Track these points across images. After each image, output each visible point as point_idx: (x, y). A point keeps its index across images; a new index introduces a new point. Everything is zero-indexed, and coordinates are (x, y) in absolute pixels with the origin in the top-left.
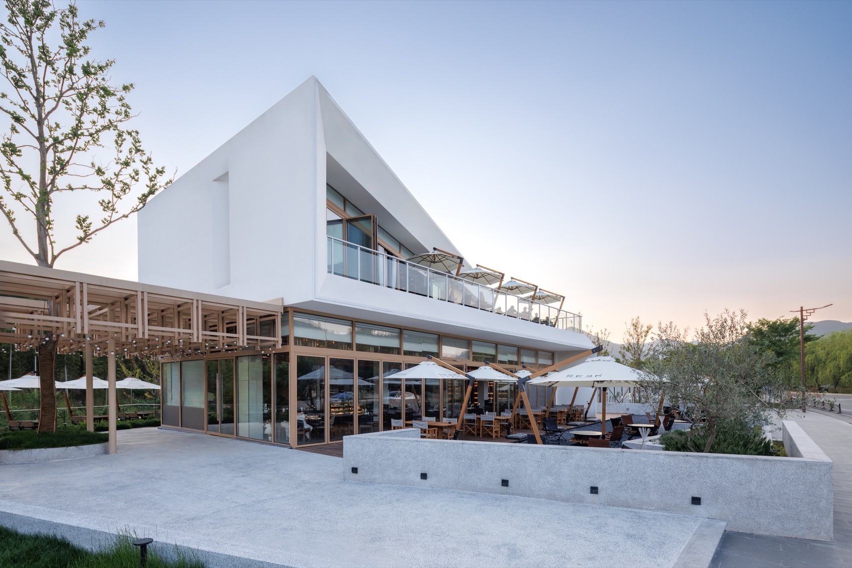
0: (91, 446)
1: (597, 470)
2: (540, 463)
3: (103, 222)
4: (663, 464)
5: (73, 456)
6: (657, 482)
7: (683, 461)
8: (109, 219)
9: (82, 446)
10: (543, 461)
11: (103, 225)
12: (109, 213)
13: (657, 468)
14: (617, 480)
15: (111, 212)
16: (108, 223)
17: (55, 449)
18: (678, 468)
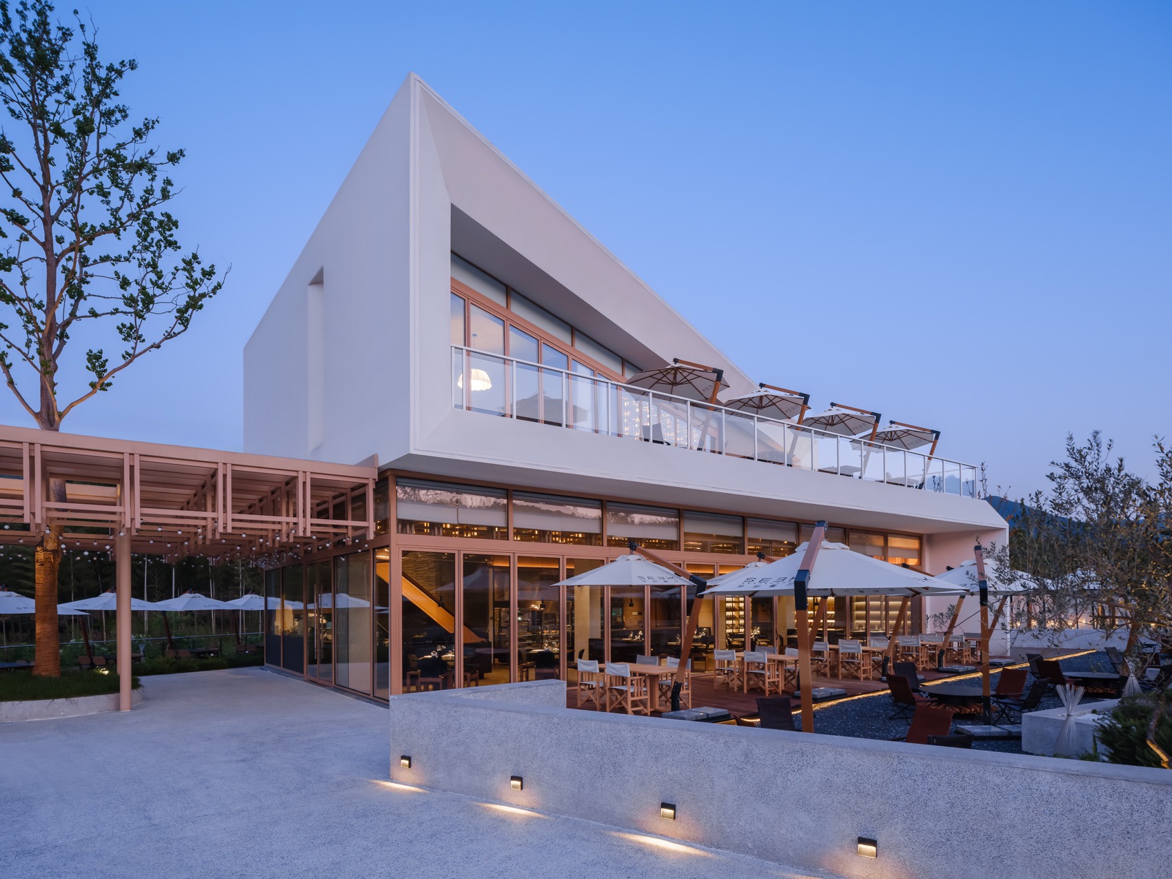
0: (91, 698)
1: (874, 799)
2: (741, 773)
3: (124, 357)
4: (1051, 794)
5: (62, 713)
6: (1032, 842)
7: (1110, 791)
8: (131, 352)
9: (76, 699)
10: (748, 767)
11: (123, 362)
12: (132, 343)
13: (1032, 805)
14: (925, 828)
15: (135, 341)
16: (129, 357)
17: (35, 702)
18: (1093, 810)
